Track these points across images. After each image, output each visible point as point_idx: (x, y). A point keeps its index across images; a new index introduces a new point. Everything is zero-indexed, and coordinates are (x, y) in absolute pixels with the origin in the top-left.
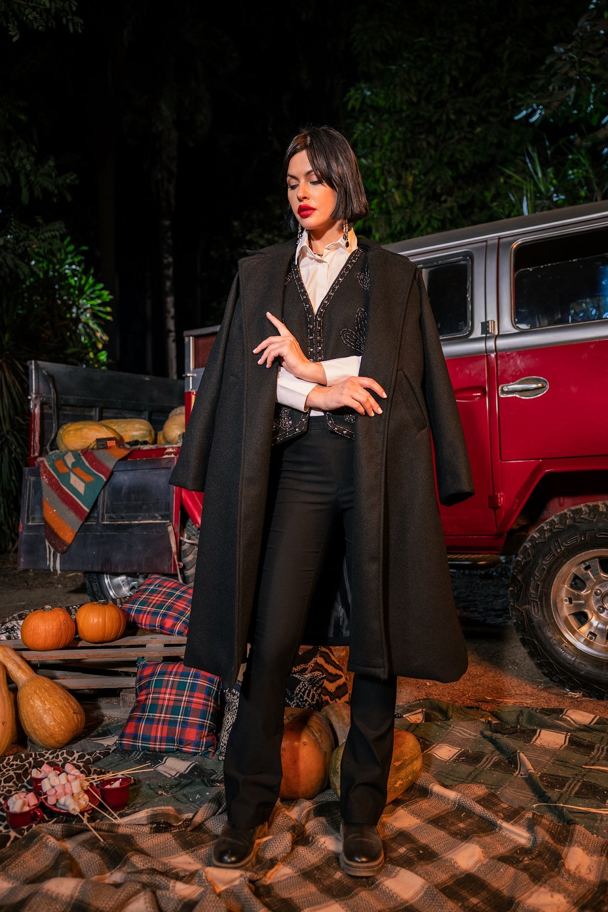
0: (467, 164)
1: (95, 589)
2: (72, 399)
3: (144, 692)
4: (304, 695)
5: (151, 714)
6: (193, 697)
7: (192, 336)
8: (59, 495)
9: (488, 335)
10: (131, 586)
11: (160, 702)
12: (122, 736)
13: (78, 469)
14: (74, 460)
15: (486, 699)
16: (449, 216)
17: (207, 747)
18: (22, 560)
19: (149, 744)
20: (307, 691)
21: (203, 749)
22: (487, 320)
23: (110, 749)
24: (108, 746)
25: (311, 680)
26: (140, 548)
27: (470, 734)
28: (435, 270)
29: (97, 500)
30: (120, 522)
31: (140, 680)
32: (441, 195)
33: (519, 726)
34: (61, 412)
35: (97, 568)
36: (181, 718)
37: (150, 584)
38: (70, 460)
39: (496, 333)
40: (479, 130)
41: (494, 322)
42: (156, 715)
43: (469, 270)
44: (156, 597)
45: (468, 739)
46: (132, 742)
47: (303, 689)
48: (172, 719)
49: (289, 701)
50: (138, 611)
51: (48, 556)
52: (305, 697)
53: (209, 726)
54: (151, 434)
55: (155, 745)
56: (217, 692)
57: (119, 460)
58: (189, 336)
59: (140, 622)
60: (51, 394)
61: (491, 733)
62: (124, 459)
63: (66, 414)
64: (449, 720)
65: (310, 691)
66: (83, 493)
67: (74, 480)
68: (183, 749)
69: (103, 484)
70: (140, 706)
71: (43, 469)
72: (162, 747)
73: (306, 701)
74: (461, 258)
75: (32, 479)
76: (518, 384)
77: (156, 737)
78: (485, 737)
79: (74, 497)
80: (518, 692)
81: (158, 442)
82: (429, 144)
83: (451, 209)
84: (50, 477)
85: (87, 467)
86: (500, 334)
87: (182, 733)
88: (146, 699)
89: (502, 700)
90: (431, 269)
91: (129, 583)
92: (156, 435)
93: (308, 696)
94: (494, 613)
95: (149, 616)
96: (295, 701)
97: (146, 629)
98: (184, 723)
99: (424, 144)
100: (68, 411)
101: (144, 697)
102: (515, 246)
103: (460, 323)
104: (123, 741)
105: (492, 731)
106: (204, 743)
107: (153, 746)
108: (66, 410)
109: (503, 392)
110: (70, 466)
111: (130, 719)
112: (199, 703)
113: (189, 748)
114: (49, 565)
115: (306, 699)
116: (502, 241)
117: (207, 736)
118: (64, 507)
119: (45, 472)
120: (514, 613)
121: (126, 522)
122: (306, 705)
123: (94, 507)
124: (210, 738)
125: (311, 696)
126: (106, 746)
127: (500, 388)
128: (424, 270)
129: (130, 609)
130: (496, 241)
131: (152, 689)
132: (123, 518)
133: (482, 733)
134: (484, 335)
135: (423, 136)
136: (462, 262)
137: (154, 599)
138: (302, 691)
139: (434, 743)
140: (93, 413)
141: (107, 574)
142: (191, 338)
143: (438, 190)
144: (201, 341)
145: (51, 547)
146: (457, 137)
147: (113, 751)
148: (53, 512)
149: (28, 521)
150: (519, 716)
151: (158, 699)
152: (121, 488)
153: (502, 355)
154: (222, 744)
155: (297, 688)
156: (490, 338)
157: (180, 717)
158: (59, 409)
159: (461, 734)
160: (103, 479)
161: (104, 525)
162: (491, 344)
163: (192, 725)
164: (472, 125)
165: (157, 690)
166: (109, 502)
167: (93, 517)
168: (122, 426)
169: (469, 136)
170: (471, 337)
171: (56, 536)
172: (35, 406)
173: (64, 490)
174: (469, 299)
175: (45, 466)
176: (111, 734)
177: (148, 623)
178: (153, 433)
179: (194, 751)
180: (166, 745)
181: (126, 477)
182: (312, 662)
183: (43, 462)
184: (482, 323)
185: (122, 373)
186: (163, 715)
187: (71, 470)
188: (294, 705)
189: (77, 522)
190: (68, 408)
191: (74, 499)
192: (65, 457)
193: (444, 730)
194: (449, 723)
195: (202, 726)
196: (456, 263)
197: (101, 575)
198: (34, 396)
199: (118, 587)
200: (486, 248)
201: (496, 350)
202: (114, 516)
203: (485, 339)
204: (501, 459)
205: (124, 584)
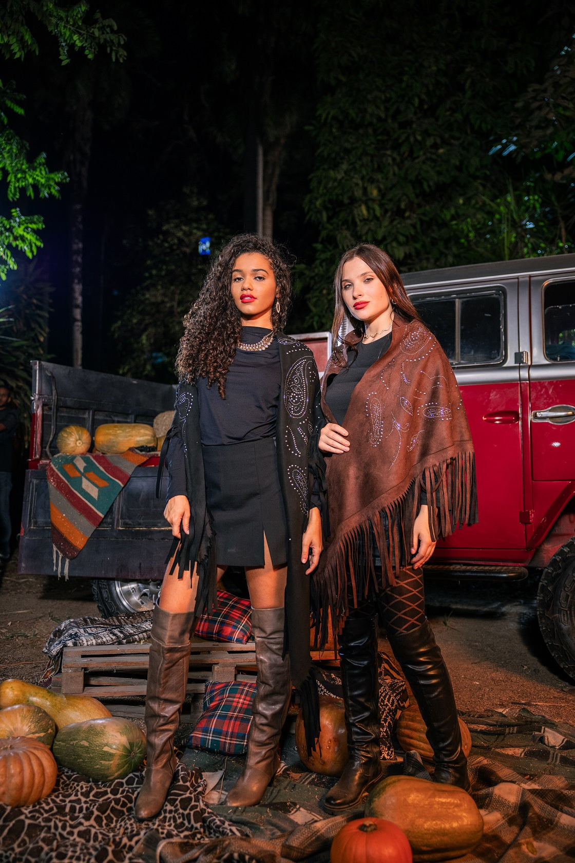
0: (431, 183)
1: (105, 595)
2: (69, 402)
8: (69, 500)
9: (521, 365)
10: (142, 593)
13: (92, 473)
14: (85, 465)
16: (412, 232)
18: (23, 565)
22: (521, 351)
25: (391, 686)
28: (467, 301)
29: (112, 505)
30: (137, 529)
32: (405, 211)
34: (59, 414)
35: (110, 575)
38: (81, 464)
39: (529, 363)
40: (441, 151)
41: (527, 353)
43: (502, 304)
51: (55, 562)
57: (137, 466)
60: (52, 395)
62: (143, 465)
63: (63, 416)
65: (390, 697)
66: (96, 498)
67: (86, 484)
69: (120, 489)
71: (50, 472)
73: (387, 705)
74: (494, 292)
75: (35, 481)
76: (550, 411)
79: (87, 502)
82: (394, 159)
84: (59, 481)
85: (102, 472)
86: (533, 364)
90: (465, 300)
91: (140, 590)
93: (388, 701)
99: (390, 160)
100: (64, 413)
102: (546, 283)
103: (493, 352)
108: (62, 412)
109: (535, 418)
110: (82, 470)
114: (57, 570)
116: (533, 279)
118: (75, 512)
119: (52, 475)
121: (145, 528)
122: (387, 709)
123: (110, 512)
127: (532, 414)
128: (457, 300)
130: (528, 279)
132: (141, 524)
134: (517, 365)
135: (389, 152)
136: (495, 296)
140: (86, 416)
141: (118, 580)
143: (403, 206)
145: (59, 553)
146: (422, 158)
148: (63, 517)
149: (30, 525)
152: (138, 495)
153: (535, 384)
156: (523, 367)
158: (57, 410)
160: (120, 485)
161: (119, 530)
162: (524, 374)
164: (435, 146)
166: (124, 508)
167: (106, 522)
168: (127, 430)
169: (434, 157)
170: (505, 365)
171: (66, 541)
172: (38, 407)
173: (76, 495)
174: (502, 330)
175: (52, 469)
181: (144, 484)
183: (46, 465)
184: (516, 354)
187: (82, 474)
189: (90, 528)
190: (65, 409)
191: (86, 504)
192: (74, 461)
196: (490, 296)
197: (111, 582)
198: (37, 397)
199: (128, 594)
200: (518, 284)
201: (529, 379)
202: (130, 522)
203: (519, 368)
204: (533, 479)
205: (133, 592)
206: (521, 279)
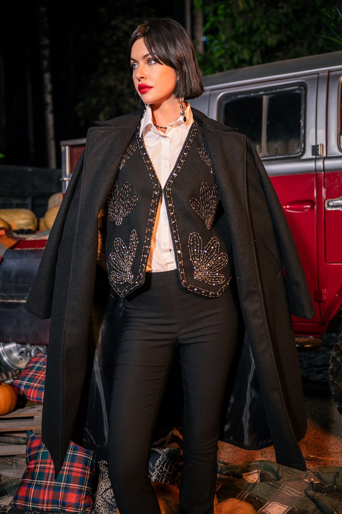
3: (33, 462)
4: (163, 467)
5: (39, 481)
6: (73, 467)
7: (68, 146)
9: (318, 157)
10: (20, 351)
11: (47, 471)
12: (16, 499)
15: (309, 456)
16: (284, 20)
17: (85, 508)
19: (38, 506)
20: (166, 464)
21: (82, 509)
22: (317, 144)
23: (6, 510)
24: (5, 506)
25: (168, 454)
26: (27, 323)
27: (296, 493)
28: (274, 97)
30: (10, 301)
31: (29, 450)
33: (335, 486)
36: (63, 485)
37: (36, 362)
39: (325, 155)
41: (323, 146)
42: (43, 481)
43: (303, 99)
44: (41, 374)
45: (294, 498)
46: (24, 503)
47: (163, 462)
48: (56, 485)
49: (151, 472)
50: (27, 387)
52: (164, 469)
53: (86, 491)
54: (34, 223)
55: (43, 506)
56: (92, 461)
57: (8, 250)
58: (65, 146)
59: (28, 395)
61: (313, 493)
62: (12, 248)
64: (279, 480)
68: (66, 510)
70: (29, 473)
72: (48, 508)
74: (296, 87)
76: (341, 200)
77: (43, 500)
78: (308, 496)
80: (335, 451)
81: (41, 229)
83: (286, 15)
86: (328, 156)
87: (64, 497)
88: (35, 468)
89: (321, 458)
90: (271, 96)
91: (18, 349)
92: (38, 221)
94: (315, 369)
95: (36, 391)
96: (156, 472)
97: (33, 401)
98: (66, 489)
101: (33, 466)
102: (341, 78)
103: (294, 145)
104: (17, 502)
105: (314, 491)
106: (83, 505)
107: (41, 507)
109: (329, 206)
111: (22, 484)
112: (78, 472)
113: (70, 509)
115: (165, 470)
116: (331, 74)
117: (84, 499)
120: (333, 387)
121: (15, 301)
124: (87, 500)
125: (168, 468)
126: (3, 506)
127: (326, 203)
128: (264, 97)
129: (20, 385)
130: (327, 74)
131: (40, 460)
132: (12, 298)
133: (306, 492)
134: (314, 157)
136: (298, 91)
137: (40, 376)
138: (162, 463)
139: (267, 501)
142: (67, 148)
144: (75, 150)
147: (9, 511)
150: (335, 478)
151: (45, 468)
152: (10, 273)
153: (329, 174)
154: (97, 506)
155: (158, 461)
156: (319, 159)
157: (62, 483)
159: (289, 493)
162: (320, 164)
163: (73, 490)
165: (44, 461)
170: (304, 157)
174: (302, 124)
176: (7, 494)
177: (35, 397)
178: (36, 221)
179: (75, 511)
180: (52, 506)
181: (14, 263)
182: (170, 434)
184: (313, 147)
185: (8, 167)
186: (49, 482)
188: (155, 475)
193: (275, 489)
194: (279, 482)
195: (80, 491)
196: (293, 92)
199: (9, 352)
200: (318, 79)
201: (324, 170)
202: (5, 295)
203: (315, 160)
204: (326, 261)
205: (14, 350)
206: (321, 74)
